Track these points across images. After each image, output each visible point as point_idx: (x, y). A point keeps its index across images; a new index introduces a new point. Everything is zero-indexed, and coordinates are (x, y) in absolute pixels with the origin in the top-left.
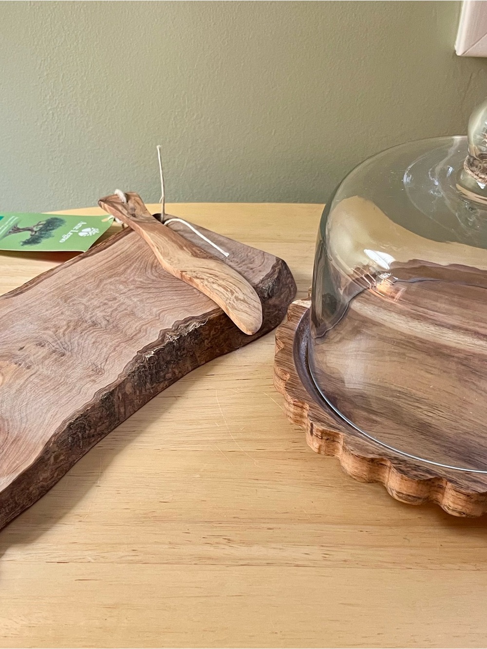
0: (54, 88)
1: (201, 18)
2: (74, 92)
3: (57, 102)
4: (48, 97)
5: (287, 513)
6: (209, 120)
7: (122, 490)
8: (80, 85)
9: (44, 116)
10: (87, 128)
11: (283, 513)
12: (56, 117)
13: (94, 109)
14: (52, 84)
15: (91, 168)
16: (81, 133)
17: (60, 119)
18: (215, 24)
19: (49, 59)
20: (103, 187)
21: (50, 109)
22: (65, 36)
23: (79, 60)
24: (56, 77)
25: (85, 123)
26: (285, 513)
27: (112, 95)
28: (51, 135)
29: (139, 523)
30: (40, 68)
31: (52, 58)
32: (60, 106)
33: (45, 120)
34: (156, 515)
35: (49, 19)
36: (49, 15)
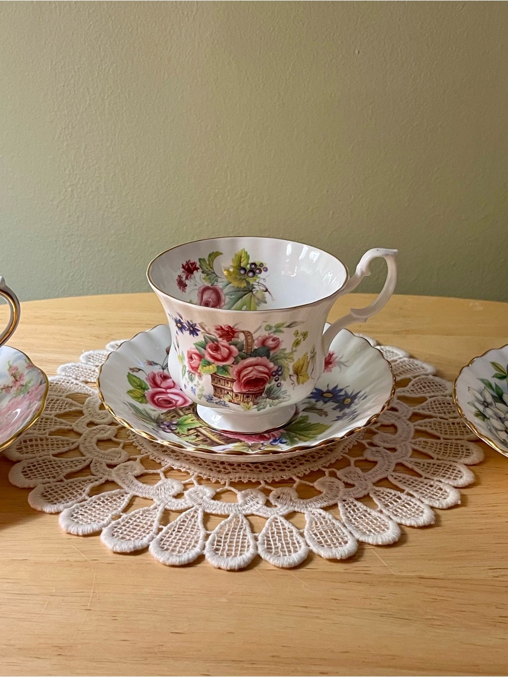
0: (74, 160)
1: (248, 78)
2: (97, 166)
3: (78, 177)
4: (67, 172)
5: (347, 652)
6: (255, 199)
7: (120, 615)
8: (105, 157)
9: (62, 193)
10: (112, 208)
11: (341, 652)
12: (76, 195)
13: (121, 186)
14: (73, 156)
15: (114, 257)
16: (103, 215)
17: (80, 198)
18: (264, 85)
19: (70, 127)
20: (127, 279)
21: (69, 186)
22: (90, 100)
23: (105, 128)
24: (78, 148)
25: (109, 202)
26: (344, 652)
27: (142, 169)
28: (69, 216)
29: (140, 659)
30: (59, 137)
31: (74, 125)
32: (81, 182)
33: (63, 198)
34: (164, 649)
35: (72, 81)
36: (72, 76)
